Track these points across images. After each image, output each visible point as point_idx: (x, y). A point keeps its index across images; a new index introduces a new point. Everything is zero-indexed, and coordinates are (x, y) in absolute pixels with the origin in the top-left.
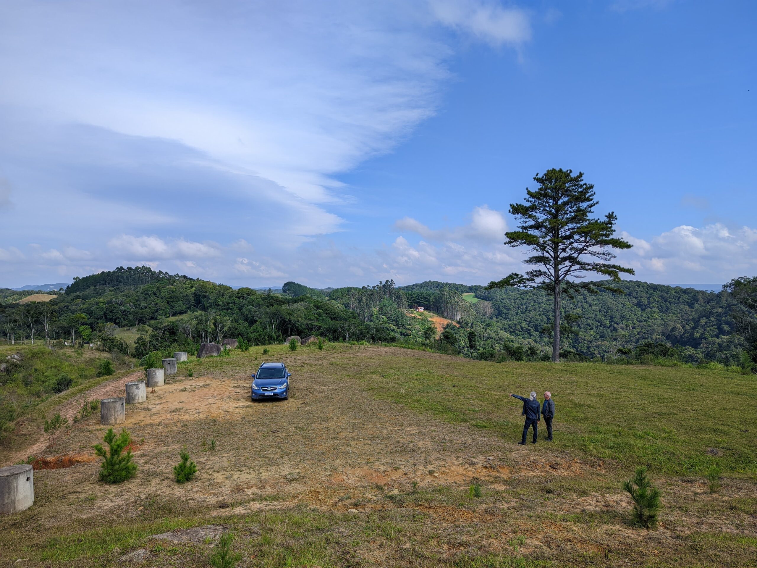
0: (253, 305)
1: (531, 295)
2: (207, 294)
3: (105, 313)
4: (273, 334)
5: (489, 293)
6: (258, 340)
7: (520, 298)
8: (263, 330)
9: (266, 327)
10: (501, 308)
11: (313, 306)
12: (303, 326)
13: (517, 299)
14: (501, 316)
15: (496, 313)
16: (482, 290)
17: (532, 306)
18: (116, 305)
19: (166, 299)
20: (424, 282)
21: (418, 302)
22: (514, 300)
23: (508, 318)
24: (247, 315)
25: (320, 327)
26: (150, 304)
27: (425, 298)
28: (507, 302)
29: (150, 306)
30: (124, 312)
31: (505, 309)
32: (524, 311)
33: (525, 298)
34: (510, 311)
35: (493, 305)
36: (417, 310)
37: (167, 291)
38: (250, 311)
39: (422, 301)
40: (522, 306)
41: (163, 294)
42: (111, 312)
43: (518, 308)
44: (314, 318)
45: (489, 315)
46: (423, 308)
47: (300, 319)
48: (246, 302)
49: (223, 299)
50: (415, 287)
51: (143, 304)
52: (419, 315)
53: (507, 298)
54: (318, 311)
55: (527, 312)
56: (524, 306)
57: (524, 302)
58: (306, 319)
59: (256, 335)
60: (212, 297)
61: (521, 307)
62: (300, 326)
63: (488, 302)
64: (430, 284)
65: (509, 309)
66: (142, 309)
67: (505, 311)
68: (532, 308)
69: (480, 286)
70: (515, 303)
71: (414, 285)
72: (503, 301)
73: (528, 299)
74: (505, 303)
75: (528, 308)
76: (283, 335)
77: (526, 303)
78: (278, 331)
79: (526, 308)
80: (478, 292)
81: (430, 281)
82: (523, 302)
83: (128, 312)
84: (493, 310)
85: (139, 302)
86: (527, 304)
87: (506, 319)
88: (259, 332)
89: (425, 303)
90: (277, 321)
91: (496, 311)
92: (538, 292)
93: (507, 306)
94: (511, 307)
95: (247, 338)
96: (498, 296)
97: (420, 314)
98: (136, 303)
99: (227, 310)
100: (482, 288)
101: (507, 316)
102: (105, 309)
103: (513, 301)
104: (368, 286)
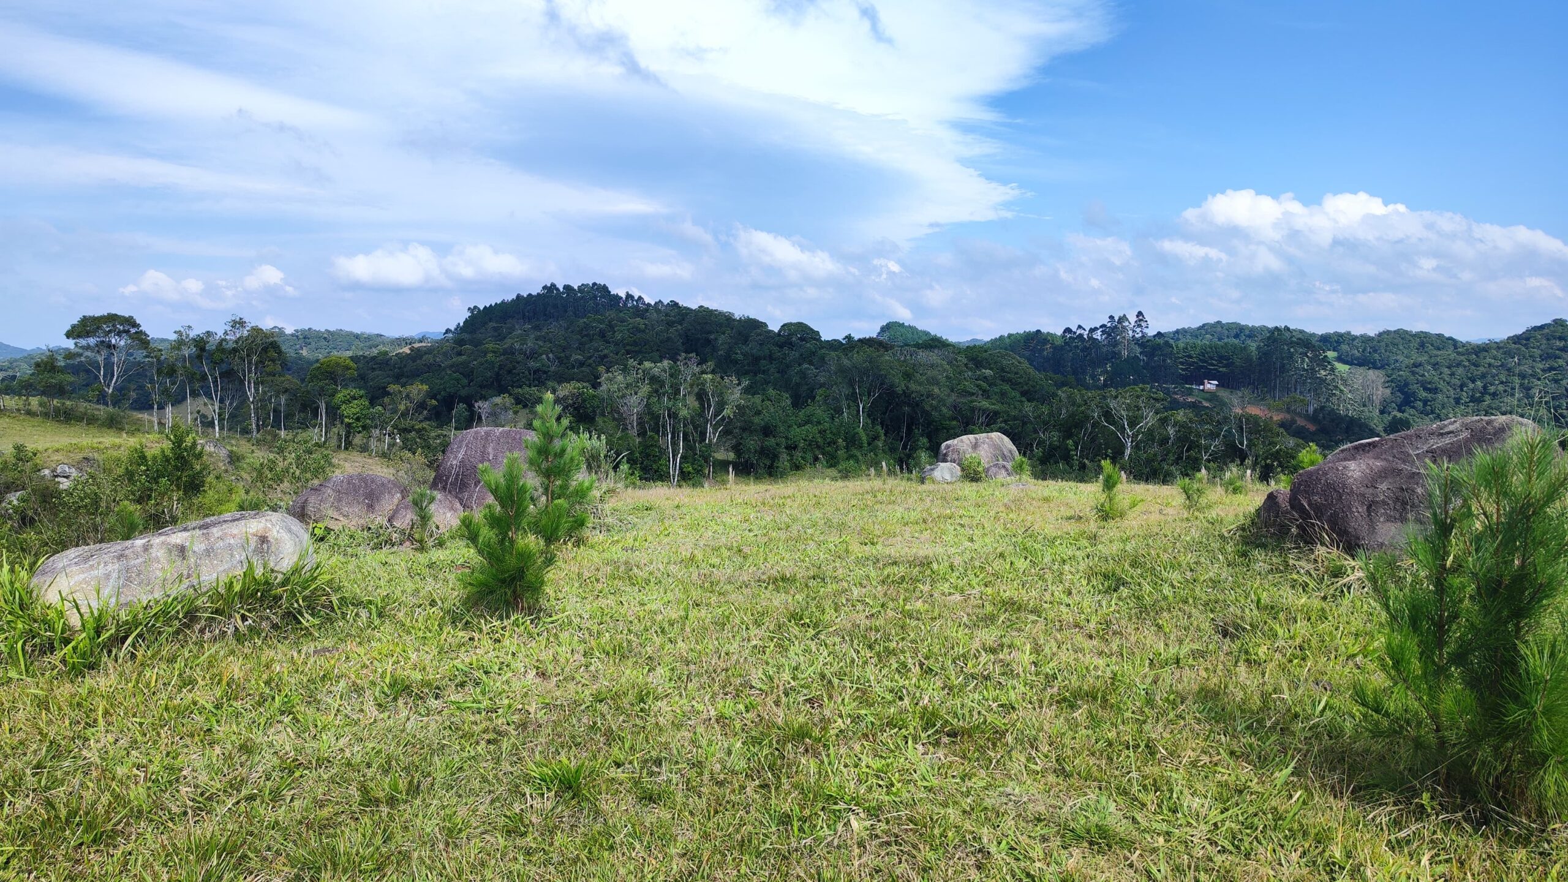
0: (811, 363)
1: (1499, 355)
2: (712, 337)
3: (498, 374)
4: (860, 430)
5: (1375, 351)
6: (818, 447)
7: (1467, 364)
8: (833, 418)
9: (839, 411)
10: (1411, 387)
11: (965, 361)
12: (944, 410)
13: (1458, 365)
14: (1413, 407)
15: (1399, 400)
16: (1355, 343)
17: (1502, 383)
18: (520, 358)
19: (624, 346)
20: (1204, 325)
21: (1202, 367)
22: (1449, 367)
23: (1432, 412)
24: (798, 385)
25: (996, 413)
26: (590, 358)
27: (1221, 358)
28: (1429, 373)
29: (591, 361)
30: (535, 372)
31: (1425, 389)
32: (1478, 395)
33: (1482, 362)
34: (1440, 396)
35: (1390, 381)
36: (1201, 387)
37: (628, 330)
38: (803, 375)
39: (1213, 365)
40: (1473, 381)
41: (619, 336)
42: (509, 372)
43: (1462, 387)
44: (974, 390)
45: (1377, 402)
46: (1216, 382)
47: (936, 390)
48: (797, 355)
49: (745, 349)
50: (1180, 336)
51: (577, 357)
52: (1206, 400)
53: (1429, 363)
54: (978, 373)
55: (1487, 397)
56: (1479, 383)
57: (1479, 373)
58: (952, 391)
59: (811, 430)
60: (722, 344)
61: (1471, 386)
62: (935, 408)
63: (1377, 372)
64: (1219, 329)
65: (1435, 390)
66: (573, 367)
67: (1424, 394)
68: (1501, 388)
69: (1349, 333)
70: (1452, 374)
71: (1177, 332)
72: (1417, 370)
73: (1490, 365)
74: (1423, 375)
75: (1492, 389)
76: (885, 435)
77: (1483, 376)
78: (873, 423)
79: (1485, 387)
80: (1344, 347)
81: (1219, 322)
82: (1475, 373)
83: (545, 372)
84: (1388, 391)
85: (568, 353)
86: (1489, 378)
87: (1427, 415)
88: (819, 423)
89: (1221, 369)
90: (869, 395)
91: (1399, 394)
92: (1518, 349)
93: (1430, 383)
94: (1442, 385)
95: (787, 438)
96: (1400, 358)
97: (1208, 395)
98: (562, 355)
99: (755, 374)
100: (1355, 338)
101: (1428, 408)
102: (497, 365)
103: (1446, 371)
104: (1080, 327)
